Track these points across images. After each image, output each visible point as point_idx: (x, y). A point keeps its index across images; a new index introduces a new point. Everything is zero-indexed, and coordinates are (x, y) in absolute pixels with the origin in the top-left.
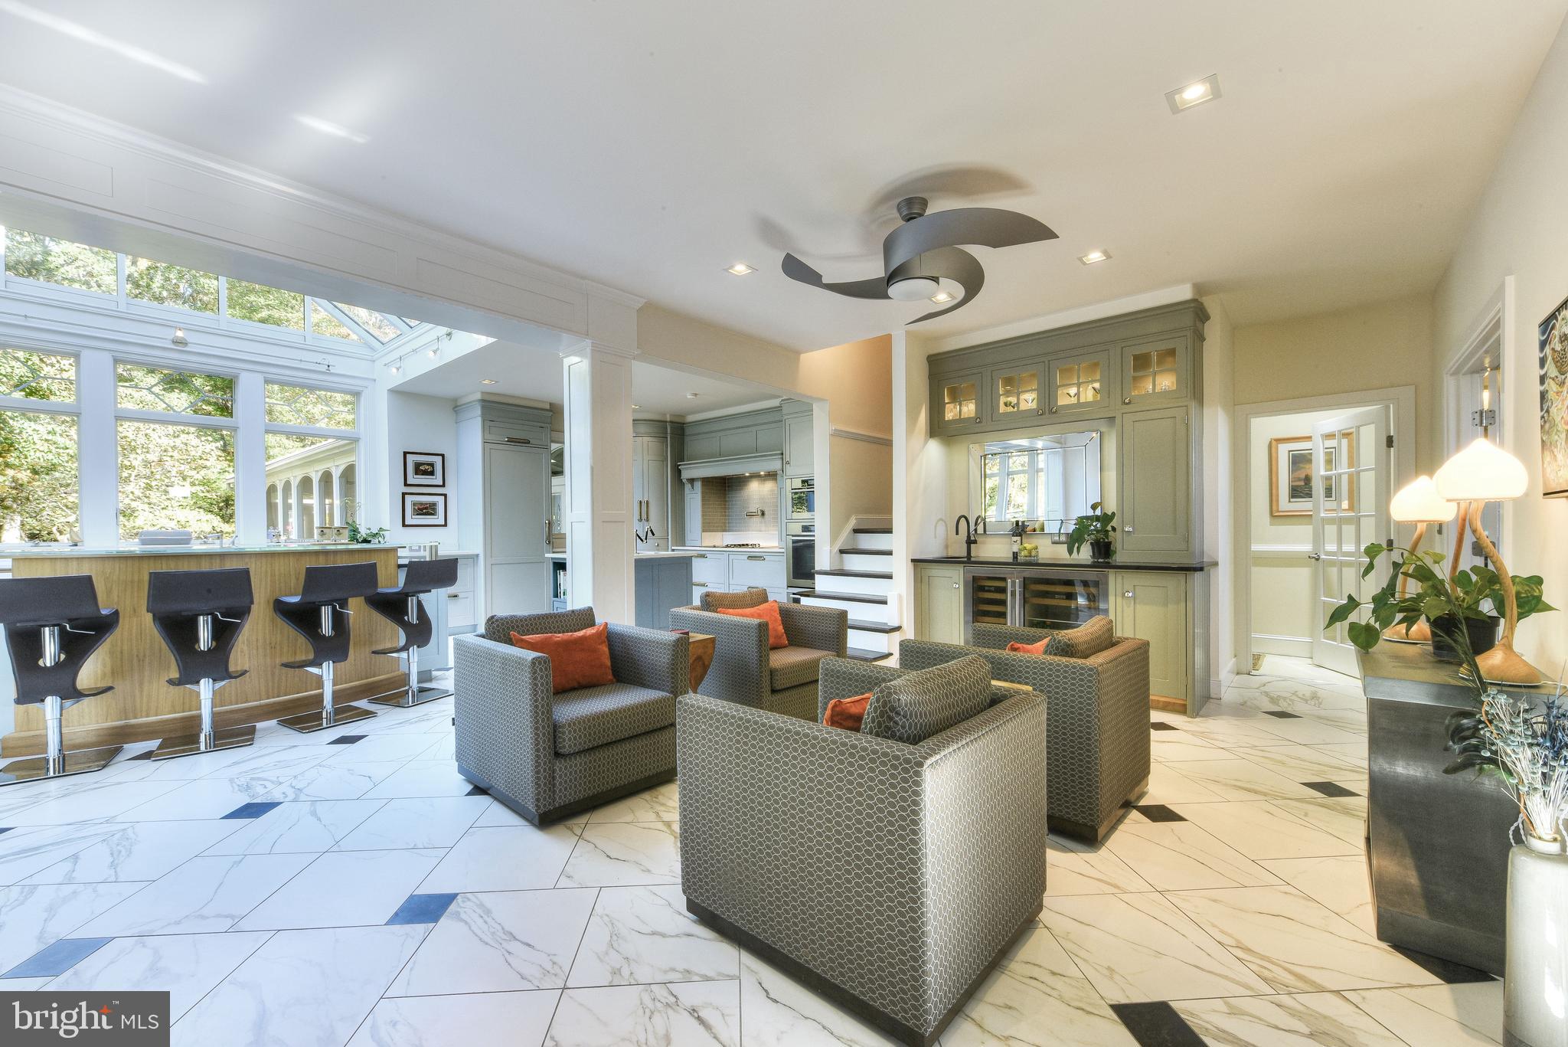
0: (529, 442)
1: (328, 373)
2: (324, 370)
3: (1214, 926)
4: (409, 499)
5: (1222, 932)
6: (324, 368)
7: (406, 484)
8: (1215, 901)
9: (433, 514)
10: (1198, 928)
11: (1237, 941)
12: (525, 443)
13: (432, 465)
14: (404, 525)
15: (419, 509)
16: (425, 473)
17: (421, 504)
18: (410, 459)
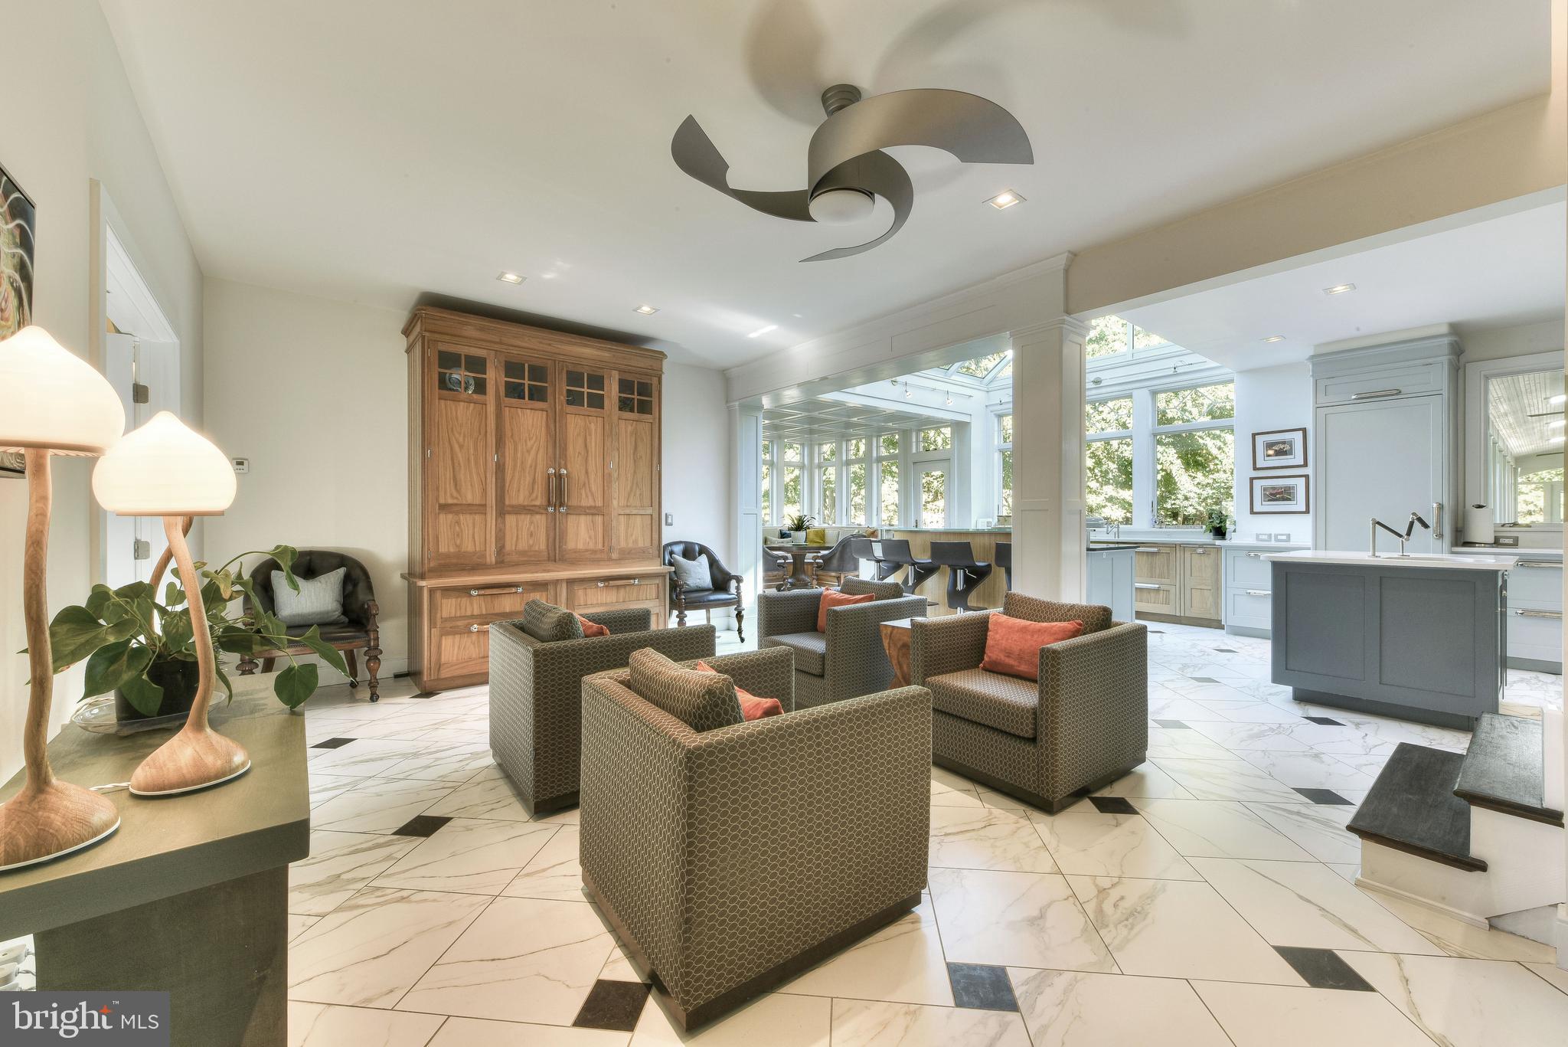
0: (1399, 392)
1: (1176, 374)
2: (1172, 373)
3: (434, 900)
4: (1257, 484)
5: (425, 900)
6: (1171, 372)
7: (1255, 468)
8: (450, 923)
9: (1290, 500)
10: (446, 890)
11: (410, 902)
12: (1397, 394)
13: (1290, 443)
14: (1252, 512)
15: (1271, 494)
16: (1280, 453)
17: (1274, 488)
18: (1260, 440)
